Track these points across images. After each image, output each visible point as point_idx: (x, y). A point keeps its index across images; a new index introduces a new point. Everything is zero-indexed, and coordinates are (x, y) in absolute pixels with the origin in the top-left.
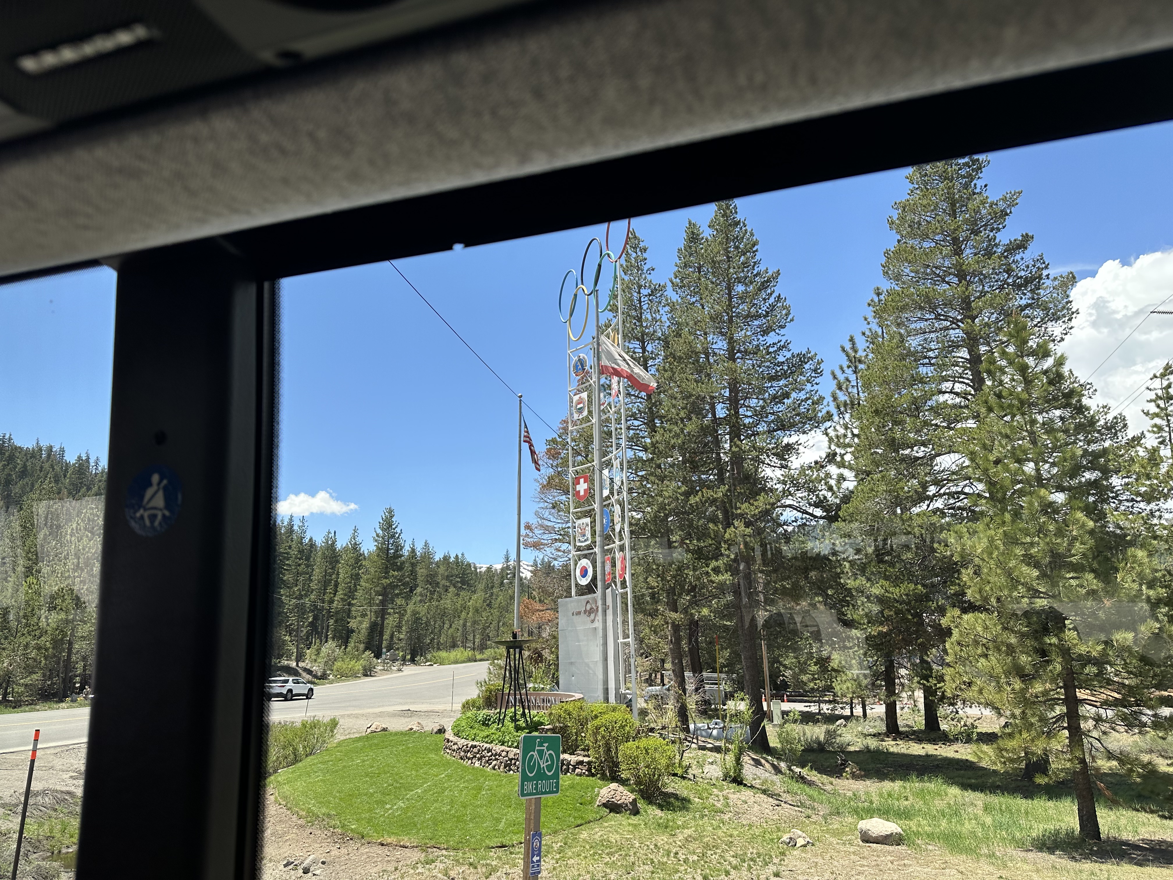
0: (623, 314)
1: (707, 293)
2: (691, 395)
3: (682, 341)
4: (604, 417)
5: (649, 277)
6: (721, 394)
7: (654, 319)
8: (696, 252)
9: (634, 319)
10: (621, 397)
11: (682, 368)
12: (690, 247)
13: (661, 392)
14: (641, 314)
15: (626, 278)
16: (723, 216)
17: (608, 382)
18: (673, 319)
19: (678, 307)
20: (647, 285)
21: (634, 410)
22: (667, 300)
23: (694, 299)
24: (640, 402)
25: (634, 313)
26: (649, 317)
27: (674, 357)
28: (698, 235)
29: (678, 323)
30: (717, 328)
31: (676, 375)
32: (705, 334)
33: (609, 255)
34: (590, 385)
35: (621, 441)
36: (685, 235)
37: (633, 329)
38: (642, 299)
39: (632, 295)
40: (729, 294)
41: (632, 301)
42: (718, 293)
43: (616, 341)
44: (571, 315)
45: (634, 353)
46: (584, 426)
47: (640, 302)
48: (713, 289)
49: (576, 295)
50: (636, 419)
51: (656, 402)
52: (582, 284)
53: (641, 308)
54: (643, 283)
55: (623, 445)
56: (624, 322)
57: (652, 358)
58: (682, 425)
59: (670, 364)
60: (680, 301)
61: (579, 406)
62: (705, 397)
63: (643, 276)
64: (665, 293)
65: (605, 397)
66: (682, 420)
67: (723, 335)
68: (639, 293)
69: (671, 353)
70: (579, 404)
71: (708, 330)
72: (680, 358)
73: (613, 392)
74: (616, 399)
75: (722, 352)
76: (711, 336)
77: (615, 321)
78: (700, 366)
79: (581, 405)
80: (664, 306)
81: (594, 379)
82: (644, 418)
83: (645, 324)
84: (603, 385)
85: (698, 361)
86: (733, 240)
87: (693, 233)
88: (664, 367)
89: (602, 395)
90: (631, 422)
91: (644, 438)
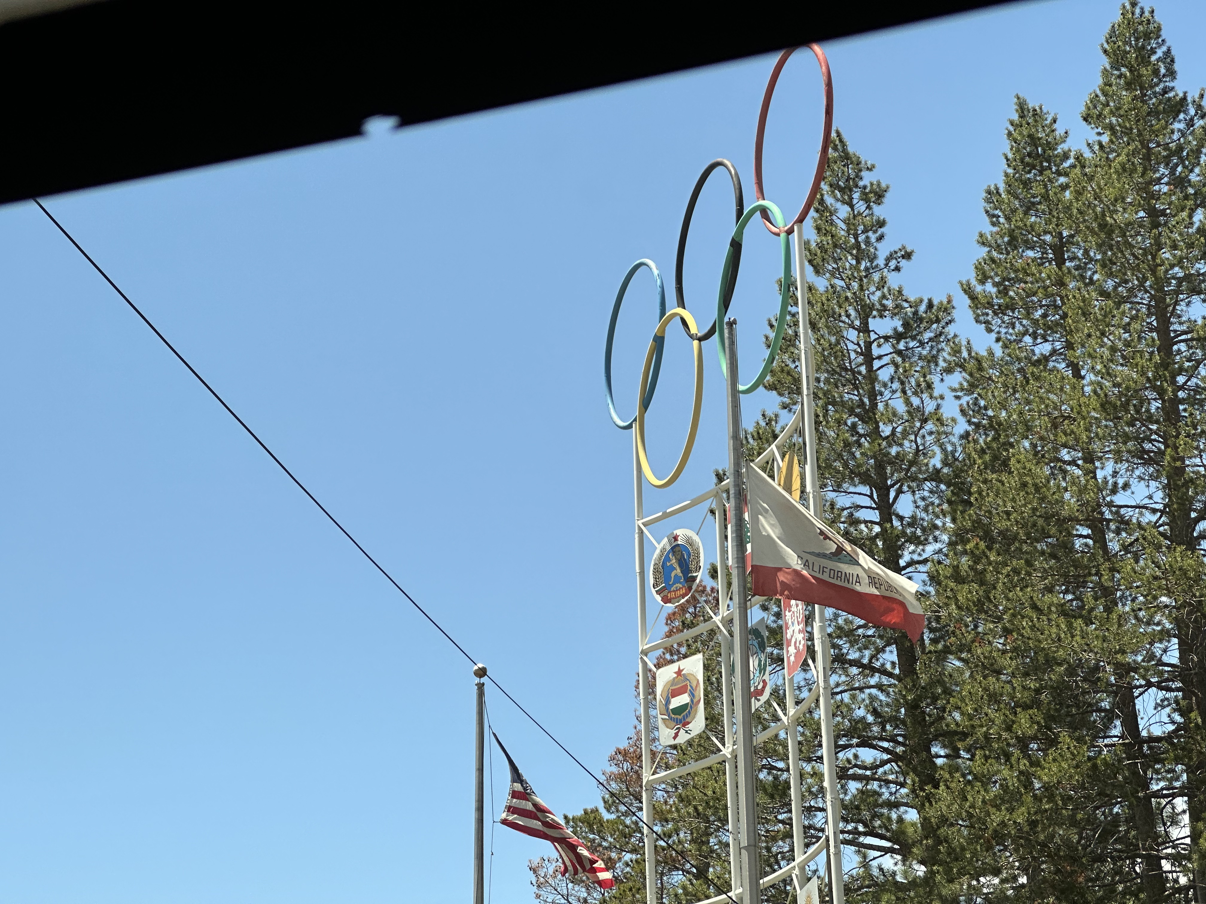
0: (816, 396)
1: (1087, 327)
2: (1051, 662)
3: (1014, 481)
4: (761, 738)
5: (894, 280)
6: (1151, 656)
7: (914, 412)
8: (1046, 197)
9: (852, 412)
10: (817, 670)
11: (1016, 571)
12: (1026, 184)
13: (947, 651)
14: (873, 395)
15: (821, 284)
16: (1129, 86)
17: (770, 620)
18: (980, 411)
19: (994, 373)
20: (889, 303)
21: (860, 713)
22: (956, 351)
23: (1045, 348)
24: (880, 687)
25: (850, 396)
26: (900, 406)
27: (987, 537)
28: (1051, 146)
29: (995, 425)
30: (1127, 438)
31: (998, 593)
32: (1089, 458)
33: (765, 213)
34: (712, 633)
35: (818, 819)
36: (1006, 147)
37: (847, 445)
38: (876, 351)
39: (841, 337)
40: (1163, 328)
41: (844, 355)
42: (1126, 328)
43: (796, 484)
44: (645, 403)
45: (854, 522)
46: (693, 767)
47: (869, 358)
48: (1107, 314)
49: (659, 341)
50: (865, 743)
51: (932, 684)
52: (681, 303)
53: (872, 376)
54: (875, 298)
55: (830, 831)
56: (818, 423)
57: (915, 540)
58: (1024, 764)
59: (976, 559)
60: (998, 351)
61: (676, 702)
62: (1097, 668)
63: (876, 277)
64: (951, 330)
65: (762, 669)
66: (1023, 743)
67: (1147, 463)
68: (864, 329)
69: (977, 524)
70: (675, 693)
71: (1096, 446)
72: (1008, 538)
73: (791, 653)
74: (799, 677)
75: (1149, 518)
76: (1110, 466)
77: (788, 420)
78: (1076, 564)
79: (683, 699)
80: (949, 370)
81: (723, 611)
82: (892, 739)
83: (886, 430)
84: (755, 632)
85: (1068, 547)
86: (1167, 161)
87: (1033, 140)
88: (956, 568)
89: (753, 663)
90: (849, 754)
91: (896, 805)
